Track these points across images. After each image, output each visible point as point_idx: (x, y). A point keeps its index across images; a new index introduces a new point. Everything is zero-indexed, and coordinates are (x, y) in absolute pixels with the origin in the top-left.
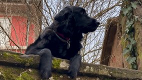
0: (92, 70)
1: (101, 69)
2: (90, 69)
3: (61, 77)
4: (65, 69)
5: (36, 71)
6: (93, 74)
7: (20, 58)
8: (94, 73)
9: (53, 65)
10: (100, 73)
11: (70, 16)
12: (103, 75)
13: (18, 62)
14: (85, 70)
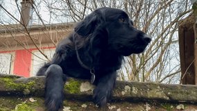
0: (135, 91)
1: (150, 89)
2: (132, 90)
3: (84, 106)
4: (89, 93)
5: (42, 101)
6: (137, 97)
7: (15, 82)
8: (139, 96)
9: (68, 88)
10: (150, 95)
11: (98, 26)
12: (155, 99)
13: (11, 89)
14: (123, 93)
